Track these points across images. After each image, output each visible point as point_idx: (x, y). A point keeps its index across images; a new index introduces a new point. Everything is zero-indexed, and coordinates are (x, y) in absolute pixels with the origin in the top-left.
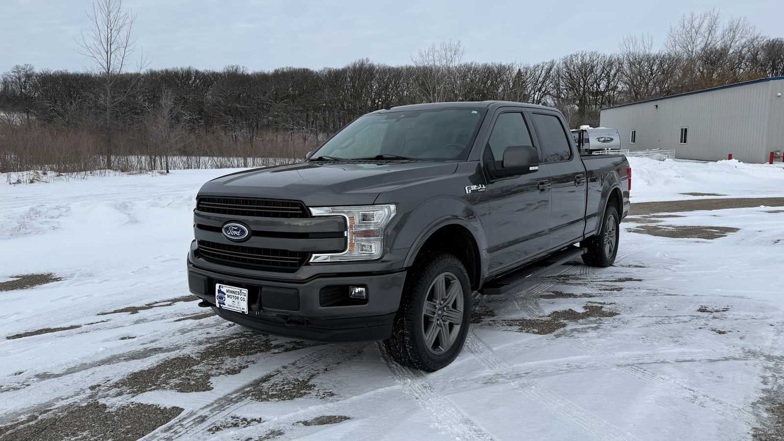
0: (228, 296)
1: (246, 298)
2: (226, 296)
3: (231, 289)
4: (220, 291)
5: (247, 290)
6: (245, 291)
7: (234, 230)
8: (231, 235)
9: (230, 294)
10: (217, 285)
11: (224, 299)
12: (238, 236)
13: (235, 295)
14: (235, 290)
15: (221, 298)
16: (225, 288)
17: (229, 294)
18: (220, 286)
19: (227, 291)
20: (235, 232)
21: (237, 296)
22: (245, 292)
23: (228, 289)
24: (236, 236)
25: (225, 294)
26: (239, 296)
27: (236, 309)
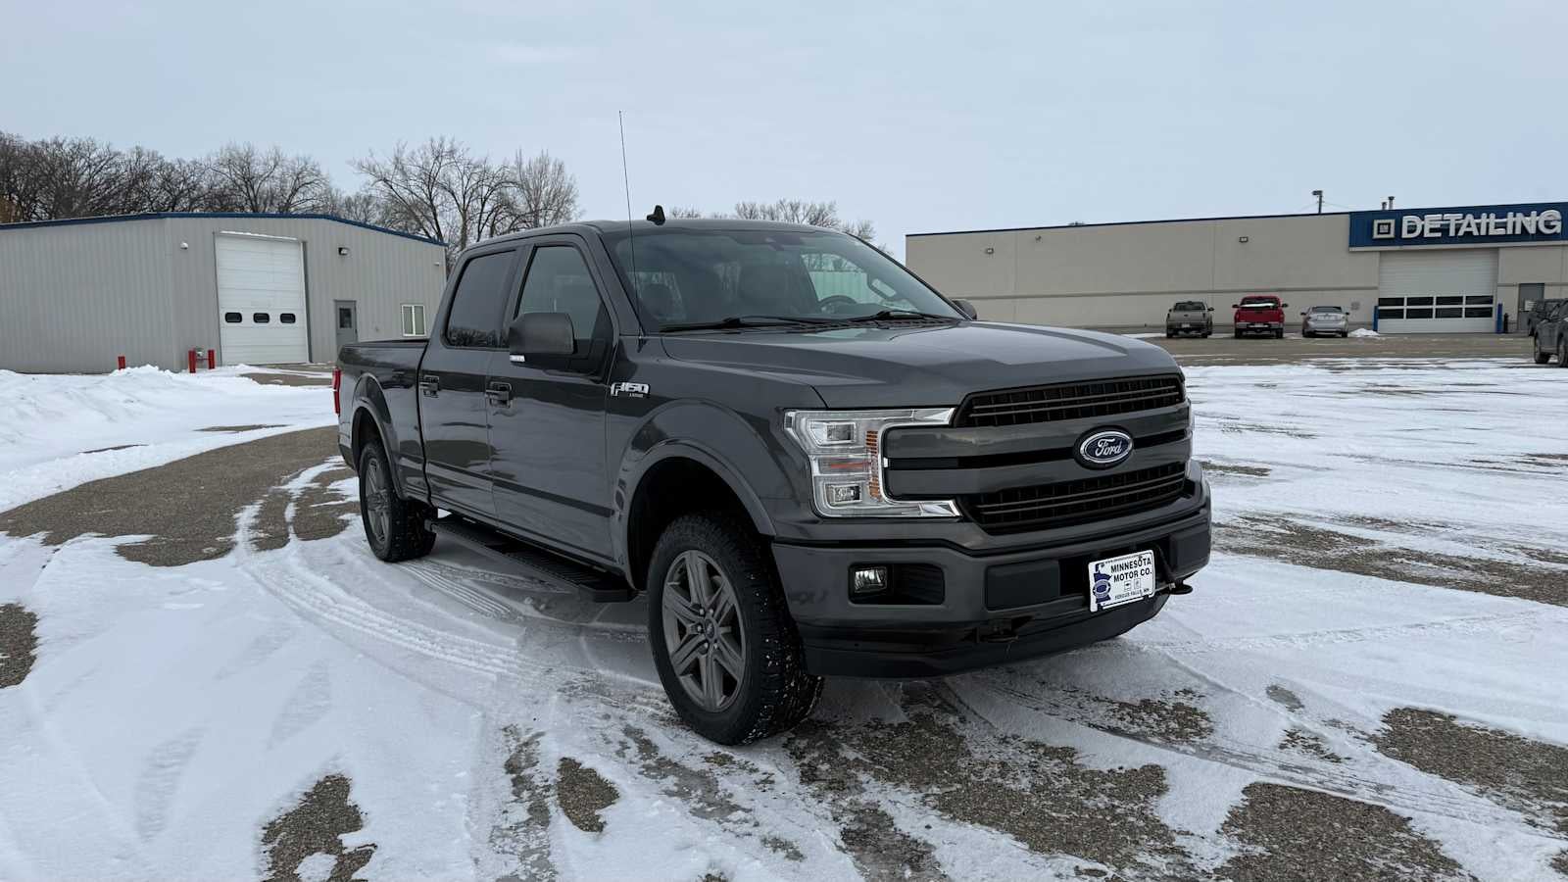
0: (1116, 579)
1: (1151, 567)
2: (1111, 581)
3: (1121, 562)
4: (1098, 576)
5: (1151, 551)
6: (1149, 554)
7: (1110, 444)
8: (1102, 457)
9: (1119, 573)
10: (1092, 566)
11: (1108, 588)
12: (1117, 454)
13: (1128, 571)
14: (1129, 560)
15: (1101, 588)
16: (1107, 567)
17: (1116, 574)
18: (1097, 566)
19: (1114, 569)
20: (1112, 449)
21: (1133, 570)
22: (1149, 556)
23: (1113, 564)
24: (1113, 455)
25: (1108, 577)
26: (1139, 569)
27: (1135, 596)
